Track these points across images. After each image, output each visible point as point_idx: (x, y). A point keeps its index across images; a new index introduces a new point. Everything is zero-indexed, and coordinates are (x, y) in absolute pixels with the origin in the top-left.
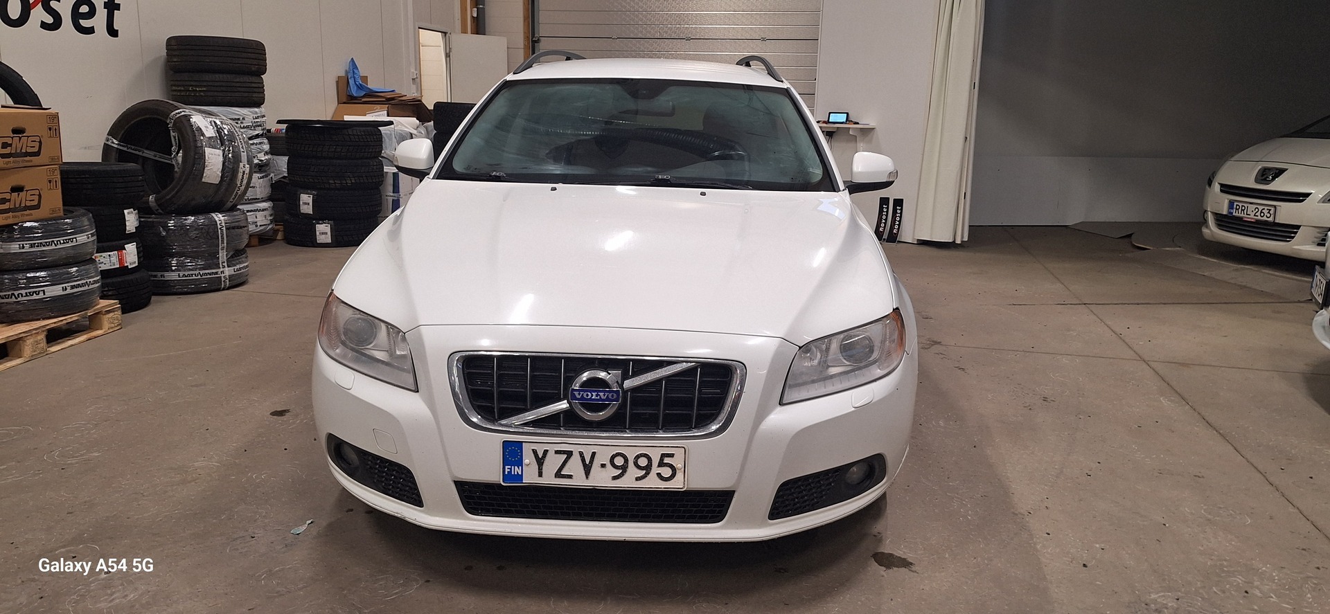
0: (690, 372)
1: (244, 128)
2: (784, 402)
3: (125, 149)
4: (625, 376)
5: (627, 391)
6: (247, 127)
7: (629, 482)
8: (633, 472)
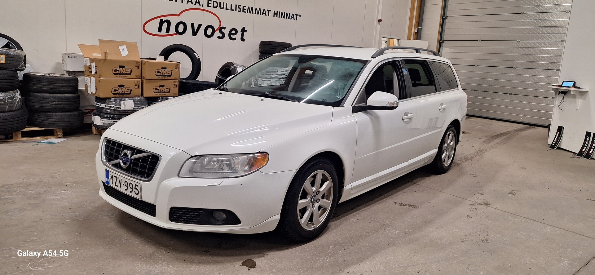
0: (148, 157)
1: (278, 75)
2: (180, 176)
3: (222, 78)
4: (133, 154)
5: (132, 159)
6: (279, 75)
7: (128, 193)
8: (130, 190)
